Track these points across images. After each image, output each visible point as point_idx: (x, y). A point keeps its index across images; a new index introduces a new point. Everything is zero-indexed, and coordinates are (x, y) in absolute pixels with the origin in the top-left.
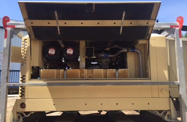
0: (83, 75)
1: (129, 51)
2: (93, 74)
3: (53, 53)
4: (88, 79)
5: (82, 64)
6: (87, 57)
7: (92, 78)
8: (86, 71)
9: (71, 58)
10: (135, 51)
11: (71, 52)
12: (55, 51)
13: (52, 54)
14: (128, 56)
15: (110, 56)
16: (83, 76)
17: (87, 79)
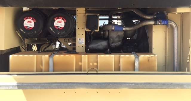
0: (80, 64)
1: (158, 23)
2: (97, 62)
3: (31, 25)
4: (89, 72)
5: (80, 40)
6: (88, 30)
7: (96, 71)
8: (85, 58)
9: (62, 33)
10: (167, 24)
11: (61, 24)
12: (35, 23)
13: (30, 27)
14: (153, 30)
15: (124, 29)
16: (81, 66)
17: (86, 72)
